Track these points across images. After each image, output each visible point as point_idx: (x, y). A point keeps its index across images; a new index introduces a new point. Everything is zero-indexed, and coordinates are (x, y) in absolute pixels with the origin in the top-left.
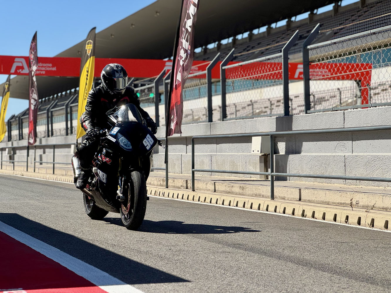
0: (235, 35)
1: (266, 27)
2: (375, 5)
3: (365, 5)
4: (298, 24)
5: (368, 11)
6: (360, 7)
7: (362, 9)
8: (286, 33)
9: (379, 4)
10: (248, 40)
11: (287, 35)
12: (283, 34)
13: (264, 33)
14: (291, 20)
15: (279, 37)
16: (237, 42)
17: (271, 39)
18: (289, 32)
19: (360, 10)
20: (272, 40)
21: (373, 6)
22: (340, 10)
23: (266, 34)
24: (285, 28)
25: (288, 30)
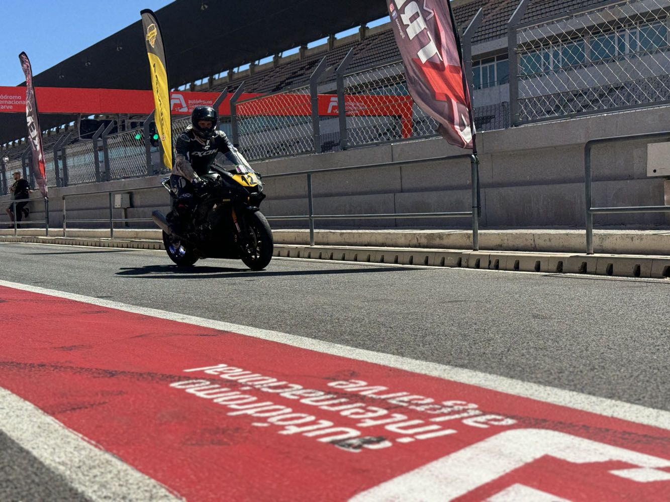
0: (211, 75)
1: (250, 64)
2: (377, 37)
3: (365, 38)
4: (288, 60)
5: (370, 44)
6: (360, 40)
7: (362, 42)
8: (274, 71)
9: (383, 36)
10: (228, 81)
11: (276, 72)
12: (270, 72)
13: (247, 71)
14: (278, 56)
15: (266, 76)
16: (215, 83)
17: (256, 78)
18: (278, 69)
19: (360, 43)
20: (258, 79)
21: (375, 38)
22: (336, 45)
23: (249, 73)
24: (272, 65)
25: (276, 68)
